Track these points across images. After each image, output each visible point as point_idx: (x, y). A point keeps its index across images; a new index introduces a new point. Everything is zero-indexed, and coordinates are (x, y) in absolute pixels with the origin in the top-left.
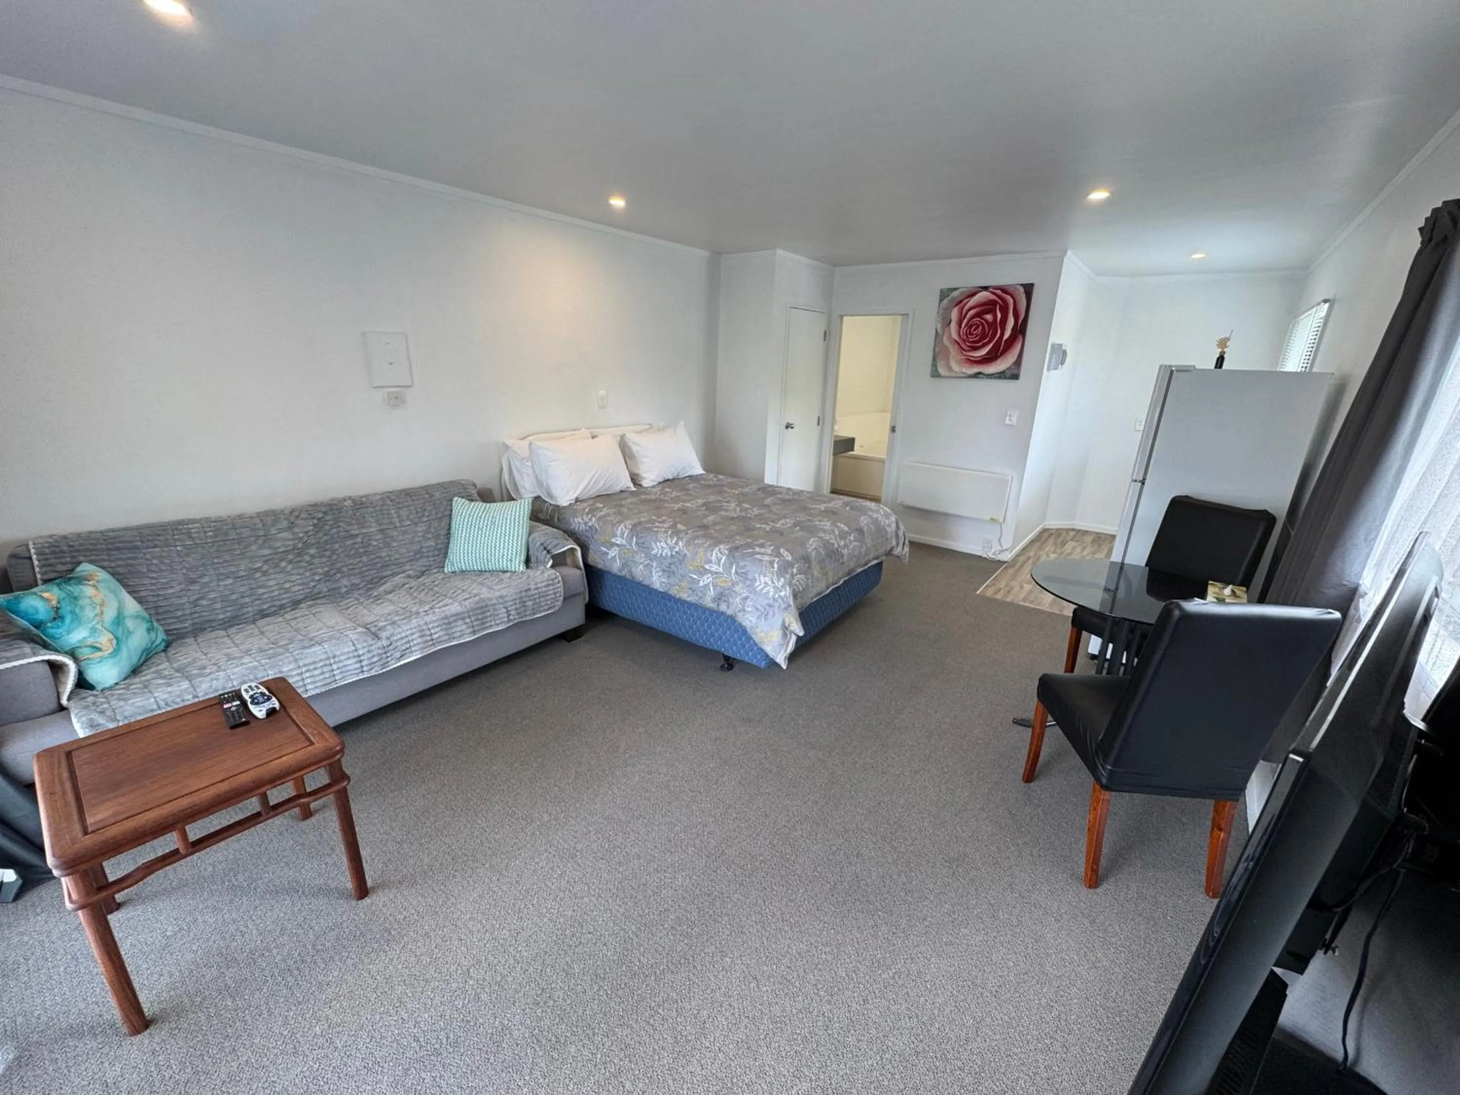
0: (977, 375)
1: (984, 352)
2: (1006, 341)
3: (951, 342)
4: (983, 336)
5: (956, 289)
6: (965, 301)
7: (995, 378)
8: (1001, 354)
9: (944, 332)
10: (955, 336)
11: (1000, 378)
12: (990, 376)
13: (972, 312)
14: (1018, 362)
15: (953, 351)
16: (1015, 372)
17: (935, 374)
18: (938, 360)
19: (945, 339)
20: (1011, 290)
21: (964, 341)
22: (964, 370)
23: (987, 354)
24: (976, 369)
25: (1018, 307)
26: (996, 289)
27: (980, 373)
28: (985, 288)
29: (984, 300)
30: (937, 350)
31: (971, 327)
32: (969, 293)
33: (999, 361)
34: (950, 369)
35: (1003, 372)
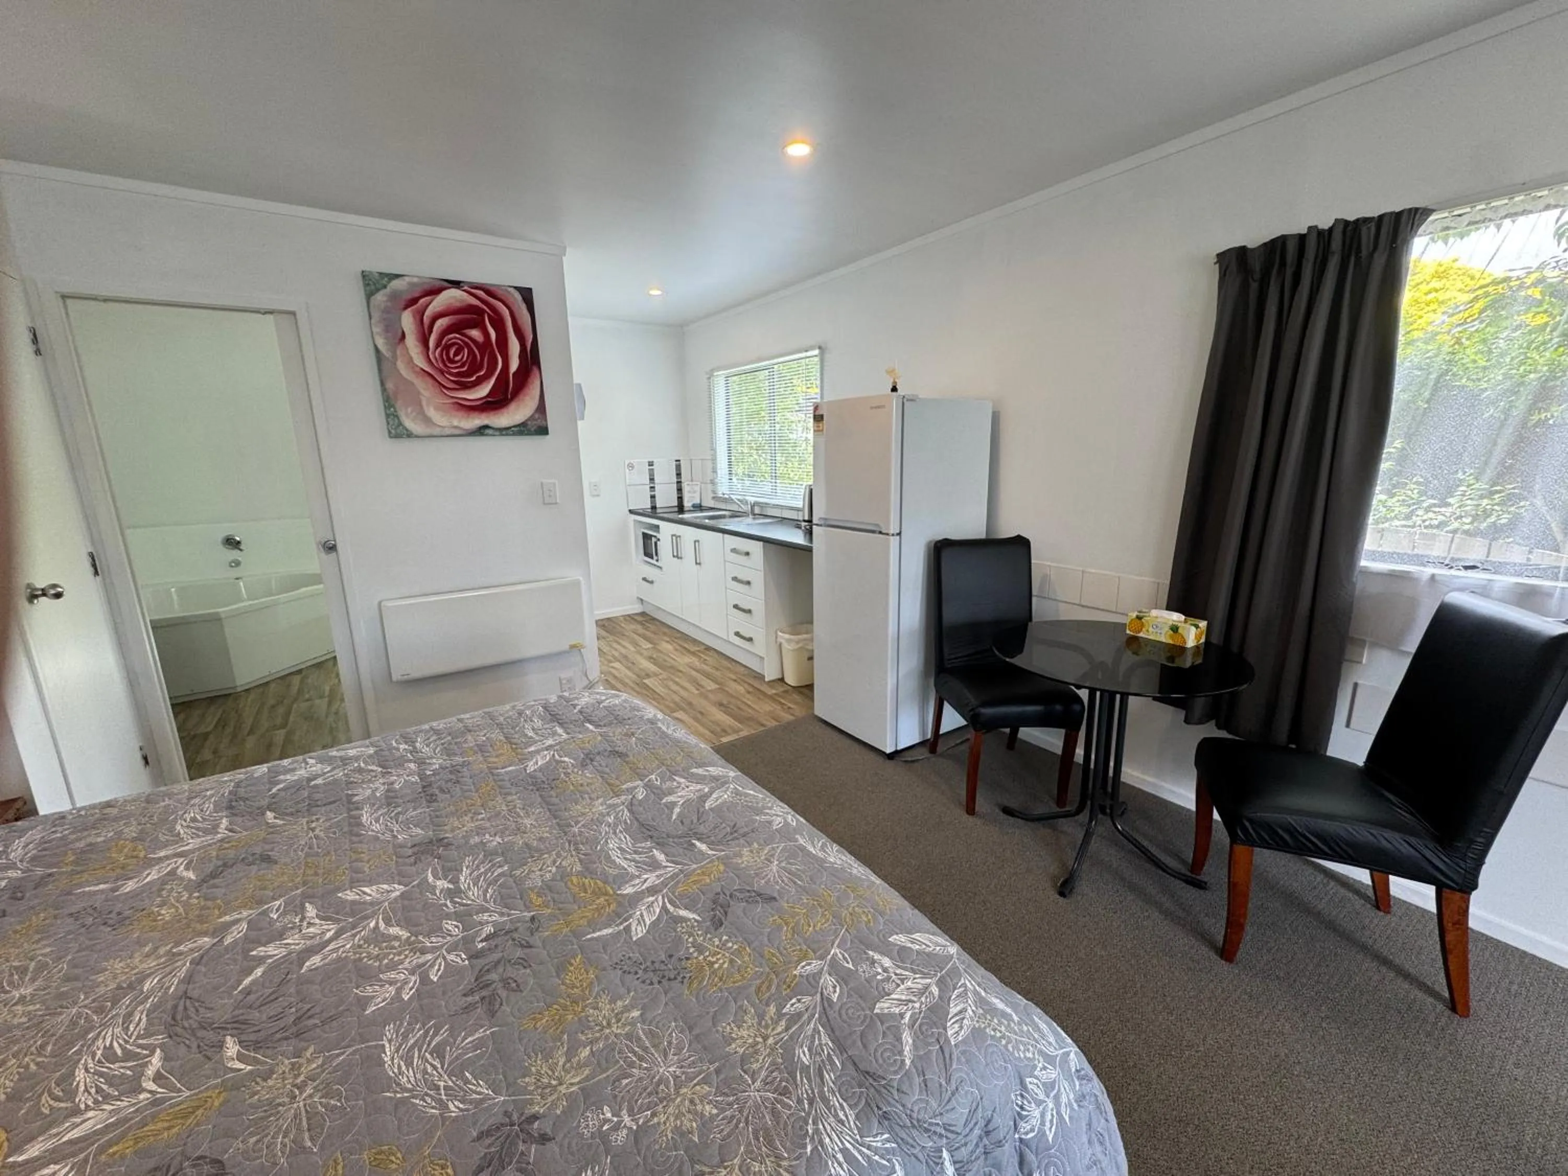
0: (481, 431)
1: (483, 391)
2: (514, 374)
3: (415, 372)
4: (474, 367)
5: (397, 276)
6: (422, 301)
7: (514, 434)
8: (512, 399)
9: (394, 353)
10: (420, 362)
11: (521, 433)
12: (504, 431)
13: (441, 323)
14: (541, 408)
15: (425, 390)
16: (539, 422)
17: (398, 432)
18: (399, 404)
19: (401, 365)
20: (500, 293)
21: (442, 372)
22: (455, 423)
23: (490, 394)
24: (477, 421)
25: (520, 322)
26: (476, 288)
27: (487, 427)
28: (456, 284)
29: (458, 304)
30: (390, 385)
31: (447, 348)
32: (427, 287)
33: (513, 406)
34: (427, 421)
35: (523, 424)
